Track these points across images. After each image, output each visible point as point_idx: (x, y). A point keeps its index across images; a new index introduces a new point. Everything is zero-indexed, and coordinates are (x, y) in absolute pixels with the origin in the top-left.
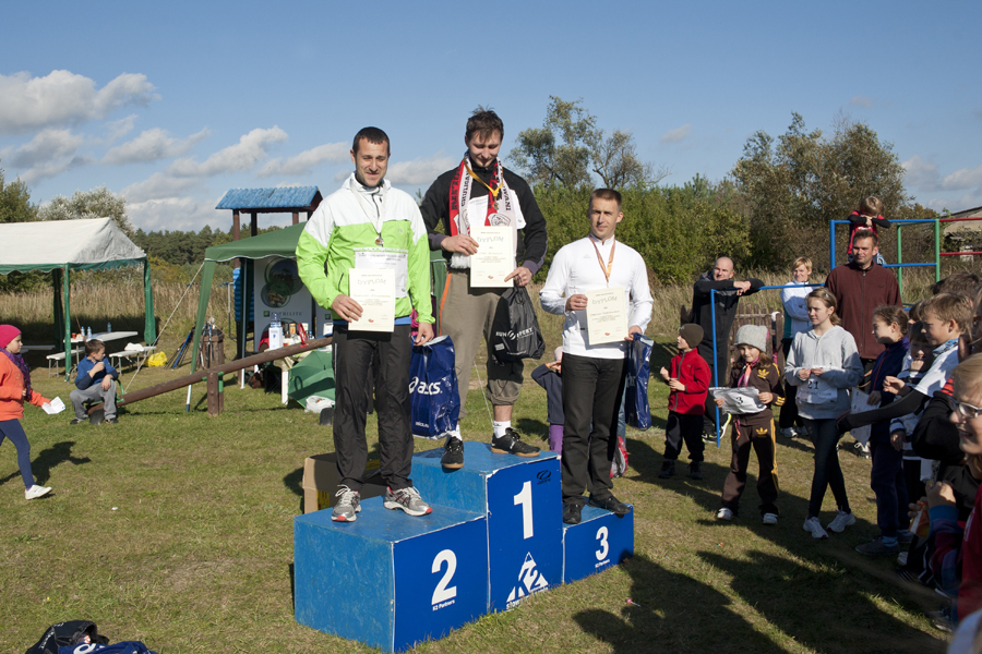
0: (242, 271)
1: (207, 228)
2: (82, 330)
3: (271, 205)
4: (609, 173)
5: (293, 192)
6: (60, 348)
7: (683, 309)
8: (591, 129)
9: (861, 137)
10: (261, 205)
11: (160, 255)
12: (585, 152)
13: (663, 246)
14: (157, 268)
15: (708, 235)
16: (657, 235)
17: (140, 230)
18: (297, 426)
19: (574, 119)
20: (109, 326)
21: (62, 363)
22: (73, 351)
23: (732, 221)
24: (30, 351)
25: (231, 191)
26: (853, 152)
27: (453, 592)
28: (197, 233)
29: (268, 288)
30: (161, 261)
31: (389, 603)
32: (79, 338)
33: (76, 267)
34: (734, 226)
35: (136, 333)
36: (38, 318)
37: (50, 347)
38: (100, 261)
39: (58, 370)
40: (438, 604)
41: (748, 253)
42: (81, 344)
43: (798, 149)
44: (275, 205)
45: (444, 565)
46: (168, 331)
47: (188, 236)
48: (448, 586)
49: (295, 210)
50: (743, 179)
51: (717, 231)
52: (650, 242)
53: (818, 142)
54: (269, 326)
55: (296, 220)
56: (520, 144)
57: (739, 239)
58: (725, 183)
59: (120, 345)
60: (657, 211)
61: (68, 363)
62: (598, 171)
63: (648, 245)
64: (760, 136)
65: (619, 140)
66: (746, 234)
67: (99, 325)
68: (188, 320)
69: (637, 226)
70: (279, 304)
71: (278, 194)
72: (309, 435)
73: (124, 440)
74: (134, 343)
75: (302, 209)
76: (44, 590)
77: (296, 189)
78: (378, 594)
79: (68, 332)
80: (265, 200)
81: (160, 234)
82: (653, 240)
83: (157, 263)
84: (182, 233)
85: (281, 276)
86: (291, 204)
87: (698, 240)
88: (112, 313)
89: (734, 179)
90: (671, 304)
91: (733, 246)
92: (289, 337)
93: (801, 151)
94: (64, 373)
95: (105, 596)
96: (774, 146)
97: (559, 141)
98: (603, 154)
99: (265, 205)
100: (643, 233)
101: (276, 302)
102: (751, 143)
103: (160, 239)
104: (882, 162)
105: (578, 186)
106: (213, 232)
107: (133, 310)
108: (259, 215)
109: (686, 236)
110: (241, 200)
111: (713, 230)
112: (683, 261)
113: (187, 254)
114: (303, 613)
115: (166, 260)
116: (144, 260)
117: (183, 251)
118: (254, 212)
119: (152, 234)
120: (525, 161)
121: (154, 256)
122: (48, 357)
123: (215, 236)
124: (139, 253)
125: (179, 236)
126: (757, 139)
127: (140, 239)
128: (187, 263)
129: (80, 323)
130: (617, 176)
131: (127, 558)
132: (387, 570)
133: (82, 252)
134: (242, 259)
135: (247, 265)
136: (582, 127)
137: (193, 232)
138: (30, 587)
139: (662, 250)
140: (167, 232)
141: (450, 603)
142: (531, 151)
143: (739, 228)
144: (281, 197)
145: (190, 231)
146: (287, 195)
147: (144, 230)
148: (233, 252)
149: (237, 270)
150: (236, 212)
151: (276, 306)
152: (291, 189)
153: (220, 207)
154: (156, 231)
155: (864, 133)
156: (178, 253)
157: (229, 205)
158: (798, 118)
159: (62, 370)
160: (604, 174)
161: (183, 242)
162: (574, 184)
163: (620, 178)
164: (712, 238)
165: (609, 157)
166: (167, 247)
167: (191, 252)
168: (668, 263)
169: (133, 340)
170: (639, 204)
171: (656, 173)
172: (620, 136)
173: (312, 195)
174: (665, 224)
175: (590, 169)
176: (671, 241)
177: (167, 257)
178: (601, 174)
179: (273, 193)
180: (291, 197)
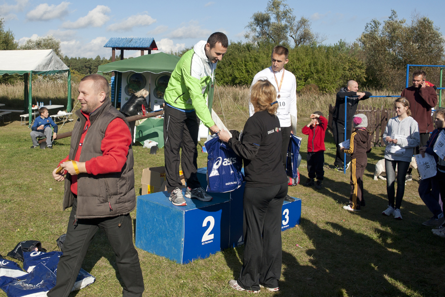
0: (115, 78)
1: (98, 57)
2: (38, 103)
3: (130, 46)
4: (297, 38)
5: (141, 40)
6: (26, 112)
7: (331, 106)
8: (290, 15)
9: (425, 25)
10: (125, 46)
11: (76, 69)
12: (286, 27)
14: (74, 75)
15: (345, 70)
16: (320, 69)
17: (66, 56)
18: (139, 154)
19: (282, 9)
20: (50, 102)
21: (27, 119)
22: (33, 114)
23: (357, 64)
24: (12, 112)
25: (112, 39)
26: (420, 31)
27: (212, 236)
28: (94, 59)
29: (128, 87)
30: (76, 72)
31: (181, 240)
32: (36, 107)
33: (34, 73)
35: (63, 106)
36: (17, 97)
37: (22, 111)
38: (46, 71)
39: (25, 122)
40: (204, 242)
41: (364, 80)
42: (37, 110)
43: (392, 28)
44: (133, 46)
45: (209, 223)
47: (89, 60)
48: (210, 234)
49: (142, 49)
50: (364, 43)
51: (349, 69)
52: (316, 73)
53: (404, 25)
55: (142, 54)
56: (253, 20)
57: (360, 73)
58: (355, 45)
59: (55, 111)
60: (322, 58)
61: (30, 119)
62: (291, 36)
63: (315, 74)
64: (375, 22)
65: (303, 22)
66: (363, 71)
67: (46, 101)
69: (310, 65)
71: (134, 41)
72: (145, 159)
73: (56, 157)
74: (62, 111)
75: (146, 49)
76: (17, 225)
77: (143, 39)
78: (176, 235)
79: (30, 104)
80: (128, 43)
81: (76, 59)
82: (318, 72)
83: (74, 73)
84: (86, 59)
85: (134, 81)
86: (140, 46)
87: (341, 72)
88: (52, 96)
89: (360, 42)
90: (325, 103)
91: (357, 76)
93: (394, 30)
94: (28, 124)
95: (45, 230)
96: (381, 27)
97: (273, 20)
98: (295, 28)
99: (128, 46)
100: (313, 68)
102: (369, 25)
103: (76, 61)
105: (281, 43)
106: (101, 59)
107: (62, 95)
109: (334, 70)
110: (116, 43)
112: (332, 83)
113: (89, 69)
114: (139, 242)
115: (79, 72)
116: (68, 70)
117: (86, 67)
118: (122, 49)
119: (72, 59)
120: (255, 30)
121: (73, 69)
122: (21, 116)
123: (102, 61)
124: (65, 67)
125: (85, 61)
126: (373, 23)
127: (66, 60)
129: (36, 100)
130: (301, 39)
131: (56, 213)
132: (181, 224)
133: (39, 65)
134: (115, 72)
135: (119, 75)
136: (285, 14)
137: (92, 59)
138: (10, 224)
139: (322, 76)
140: (79, 58)
141: (210, 242)
142: (258, 24)
143: (360, 68)
144: (136, 42)
145: (90, 58)
146: (139, 41)
147: (68, 57)
148: (111, 68)
149: (113, 77)
150: (114, 49)
152: (141, 39)
153: (106, 46)
154: (74, 57)
155: (426, 22)
156: (84, 68)
157: (110, 46)
158: (394, 13)
159: (27, 122)
160: (294, 38)
161: (87, 63)
162: (279, 42)
163: (302, 40)
164: (347, 72)
165: (297, 30)
166: (79, 65)
167: (90, 68)
168: (325, 83)
169: (62, 109)
170: (311, 53)
171: (320, 38)
172: (304, 20)
173: (151, 42)
174: (324, 64)
175: (288, 35)
176: (326, 72)
177: (79, 70)
178: (293, 38)
179: (132, 40)
180: (141, 43)
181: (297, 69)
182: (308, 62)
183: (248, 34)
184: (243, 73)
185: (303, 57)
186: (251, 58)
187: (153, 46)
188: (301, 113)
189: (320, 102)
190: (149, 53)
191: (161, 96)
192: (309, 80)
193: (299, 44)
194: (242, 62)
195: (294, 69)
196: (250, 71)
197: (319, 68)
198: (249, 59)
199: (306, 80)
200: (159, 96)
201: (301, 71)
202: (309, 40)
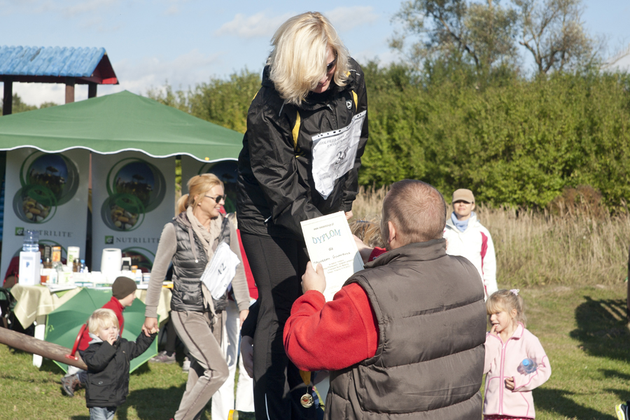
3: (33, 72)
4: (543, 49)
5: (67, 54)
10: (17, 70)
12: (513, 16)
13: (618, 158)
16: (608, 144)
18: (50, 400)
29: (23, 194)
44: (41, 72)
49: (70, 81)
52: (597, 153)
54: (21, 250)
55: (70, 96)
62: (526, 45)
63: (593, 157)
65: (563, 4)
69: (579, 130)
70: (39, 218)
71: (45, 56)
75: (81, 80)
77: (73, 51)
80: (25, 63)
82: (601, 150)
85: (44, 177)
86: (64, 72)
90: (618, 241)
92: (50, 266)
98: (538, 22)
99: (25, 70)
100: (587, 139)
101: (35, 215)
105: (496, 63)
118: (8, 80)
120: (421, 25)
130: (553, 53)
139: (614, 163)
142: (430, 9)
144: (50, 60)
146: (59, 58)
151: (34, 221)
152: (65, 49)
160: (535, 48)
162: (489, 62)
163: (558, 55)
165: (545, 24)
168: (622, 183)
170: (582, 96)
173: (96, 61)
174: (621, 127)
175: (517, 42)
178: (532, 51)
179: (38, 53)
180: (64, 62)
181: (540, 143)
183: (397, 38)
184: (381, 152)
185: (558, 105)
186: (405, 108)
187: (104, 71)
188: (549, 274)
189: (605, 241)
190: (92, 93)
191: (124, 223)
192: (577, 172)
193: (548, 68)
194: (381, 123)
195: (532, 144)
196: (403, 147)
197: (606, 138)
198: (401, 113)
199: (567, 172)
200: (119, 223)
201: (552, 149)
202: (578, 55)
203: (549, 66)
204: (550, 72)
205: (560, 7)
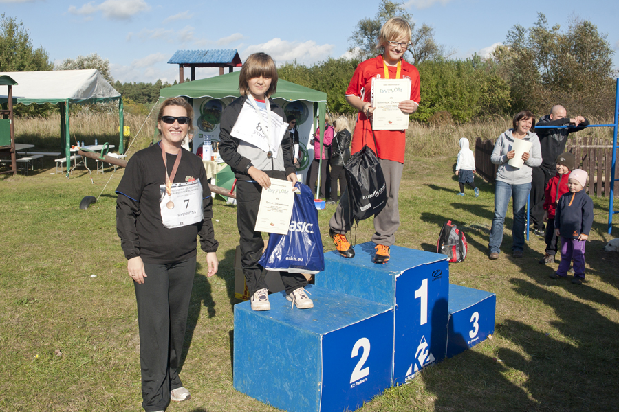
1: (159, 81)
2: (78, 143)
3: (205, 62)
4: (417, 51)
5: (220, 53)
6: (63, 156)
7: (478, 140)
9: (586, 31)
10: (198, 61)
11: (130, 97)
13: (455, 99)
14: (129, 105)
15: (483, 92)
18: (222, 215)
20: (96, 141)
21: (65, 164)
22: (72, 157)
23: (500, 83)
24: (45, 156)
25: (178, 52)
26: (580, 39)
28: (153, 84)
29: (201, 119)
30: (131, 101)
31: (316, 384)
32: (76, 148)
34: (500, 87)
35: (113, 146)
36: (51, 135)
37: (58, 154)
39: (62, 169)
41: (509, 105)
42: (77, 152)
43: (542, 37)
44: (208, 62)
46: (135, 146)
47: (147, 86)
49: (221, 65)
50: (499, 58)
51: (489, 90)
52: (445, 96)
53: (559, 32)
54: (203, 144)
55: (222, 72)
56: (359, 29)
57: (504, 96)
58: (489, 60)
60: (451, 76)
61: (68, 164)
63: (444, 98)
64: (518, 29)
65: (425, 30)
66: (509, 92)
67: (89, 140)
68: (148, 138)
69: (437, 86)
70: (210, 130)
71: (209, 54)
74: (112, 152)
75: (225, 65)
77: (222, 51)
79: (68, 144)
80: (201, 58)
81: (130, 84)
82: (447, 95)
83: (128, 102)
84: (144, 84)
85: (211, 111)
86: (219, 61)
87: (477, 95)
88: (98, 133)
93: (545, 39)
94: (66, 172)
96: (526, 35)
98: (415, 39)
99: (201, 61)
100: (441, 90)
101: (208, 128)
102: (511, 34)
103: (131, 87)
104: (600, 47)
106: (163, 84)
107: (111, 131)
108: (196, 68)
109: (470, 92)
110: (184, 58)
111: (486, 89)
112: (467, 109)
113: (147, 97)
115: (135, 100)
116: (120, 98)
117: (144, 95)
118: (193, 66)
119: (126, 84)
120: (362, 41)
121: (126, 97)
122: (56, 161)
123: (164, 86)
124: (115, 94)
125: (142, 87)
126: (515, 31)
127: (118, 86)
128: (147, 102)
129: (77, 139)
130: (421, 53)
133: (78, 91)
139: (453, 101)
140: (135, 83)
142: (366, 34)
143: (503, 88)
144: (212, 56)
146: (216, 55)
148: (179, 92)
150: (181, 65)
151: (207, 131)
152: (219, 51)
153: (171, 62)
154: (128, 82)
155: (588, 27)
156: (142, 96)
157: (177, 61)
158: (542, 17)
159: (65, 169)
161: (145, 90)
163: (423, 54)
164: (486, 94)
166: (136, 92)
167: (150, 96)
168: (457, 109)
169: (111, 150)
170: (439, 71)
171: (447, 52)
172: (425, 28)
173: (233, 55)
174: (456, 84)
176: (459, 95)
177: (135, 99)
178: (412, 52)
179: (206, 53)
180: (219, 56)
182: (434, 82)
183: (351, 47)
185: (428, 75)
187: (236, 61)
190: (231, 70)
192: (437, 105)
193: (419, 60)
197: (450, 90)
199: (432, 105)
201: (425, 94)
202: (432, 53)
203: (419, 58)
204: (421, 61)
205: (424, 33)
